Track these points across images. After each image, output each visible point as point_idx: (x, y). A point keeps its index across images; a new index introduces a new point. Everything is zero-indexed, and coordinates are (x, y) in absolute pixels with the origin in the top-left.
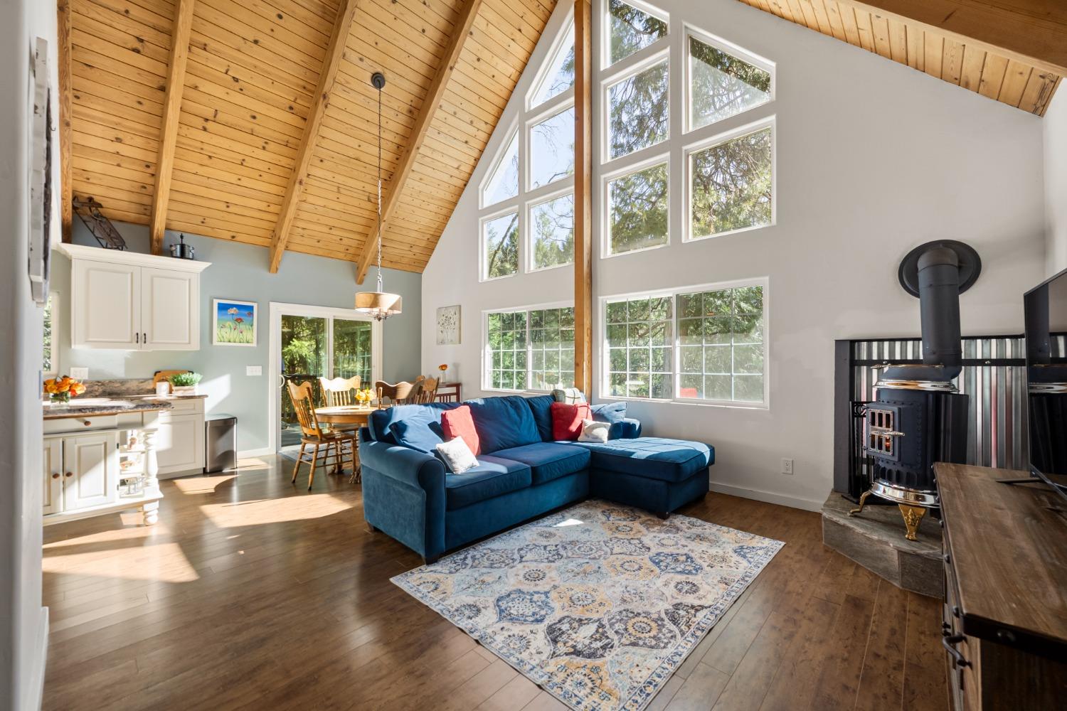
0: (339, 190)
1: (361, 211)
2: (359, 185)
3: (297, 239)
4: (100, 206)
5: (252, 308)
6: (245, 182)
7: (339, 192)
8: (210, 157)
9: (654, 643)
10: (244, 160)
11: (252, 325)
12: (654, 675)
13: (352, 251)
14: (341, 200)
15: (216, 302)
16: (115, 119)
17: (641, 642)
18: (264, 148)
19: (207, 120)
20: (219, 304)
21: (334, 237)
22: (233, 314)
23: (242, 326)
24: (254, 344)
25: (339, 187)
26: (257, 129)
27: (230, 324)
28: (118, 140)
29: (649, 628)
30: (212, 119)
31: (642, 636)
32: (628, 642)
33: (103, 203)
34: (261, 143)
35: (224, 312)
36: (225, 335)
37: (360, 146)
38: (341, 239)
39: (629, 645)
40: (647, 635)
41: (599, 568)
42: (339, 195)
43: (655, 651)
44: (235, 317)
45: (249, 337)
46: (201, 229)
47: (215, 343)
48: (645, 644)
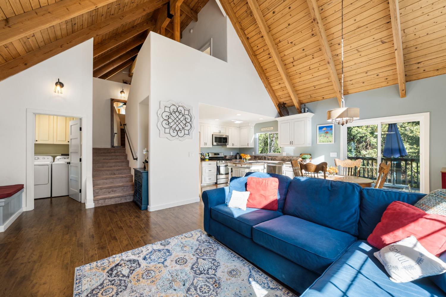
0: (358, 51)
1: (382, 52)
2: (370, 39)
3: (350, 87)
4: (286, 104)
5: (332, 126)
6: (315, 75)
7: (359, 52)
8: (300, 73)
9: (94, 292)
10: (310, 67)
11: (332, 134)
12: (81, 285)
13: (390, 78)
14: (362, 55)
15: (318, 126)
16: (276, 79)
17: (100, 287)
18: (313, 58)
19: (292, 63)
20: (319, 127)
21: (372, 76)
22: (324, 130)
23: (328, 135)
24: (333, 143)
25: (357, 50)
26: (308, 53)
27: (323, 134)
28: (280, 84)
29: (104, 295)
30: (294, 61)
31: (102, 290)
32: (105, 282)
33: (286, 103)
34: (311, 57)
35: (321, 130)
36: (321, 140)
37: (355, 20)
38: (377, 75)
39: (103, 282)
40: (101, 292)
41: (175, 290)
42: (360, 53)
43: (89, 291)
44: (325, 132)
45: (331, 139)
46: (312, 99)
47: (318, 143)
48: (98, 288)
